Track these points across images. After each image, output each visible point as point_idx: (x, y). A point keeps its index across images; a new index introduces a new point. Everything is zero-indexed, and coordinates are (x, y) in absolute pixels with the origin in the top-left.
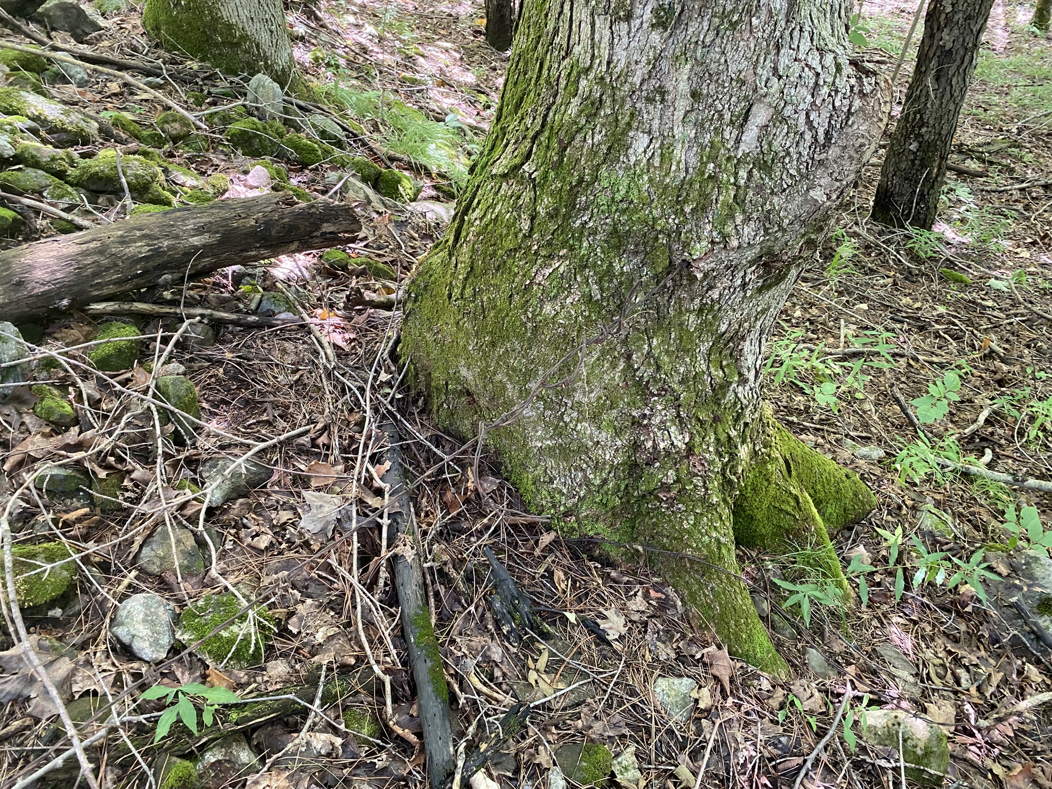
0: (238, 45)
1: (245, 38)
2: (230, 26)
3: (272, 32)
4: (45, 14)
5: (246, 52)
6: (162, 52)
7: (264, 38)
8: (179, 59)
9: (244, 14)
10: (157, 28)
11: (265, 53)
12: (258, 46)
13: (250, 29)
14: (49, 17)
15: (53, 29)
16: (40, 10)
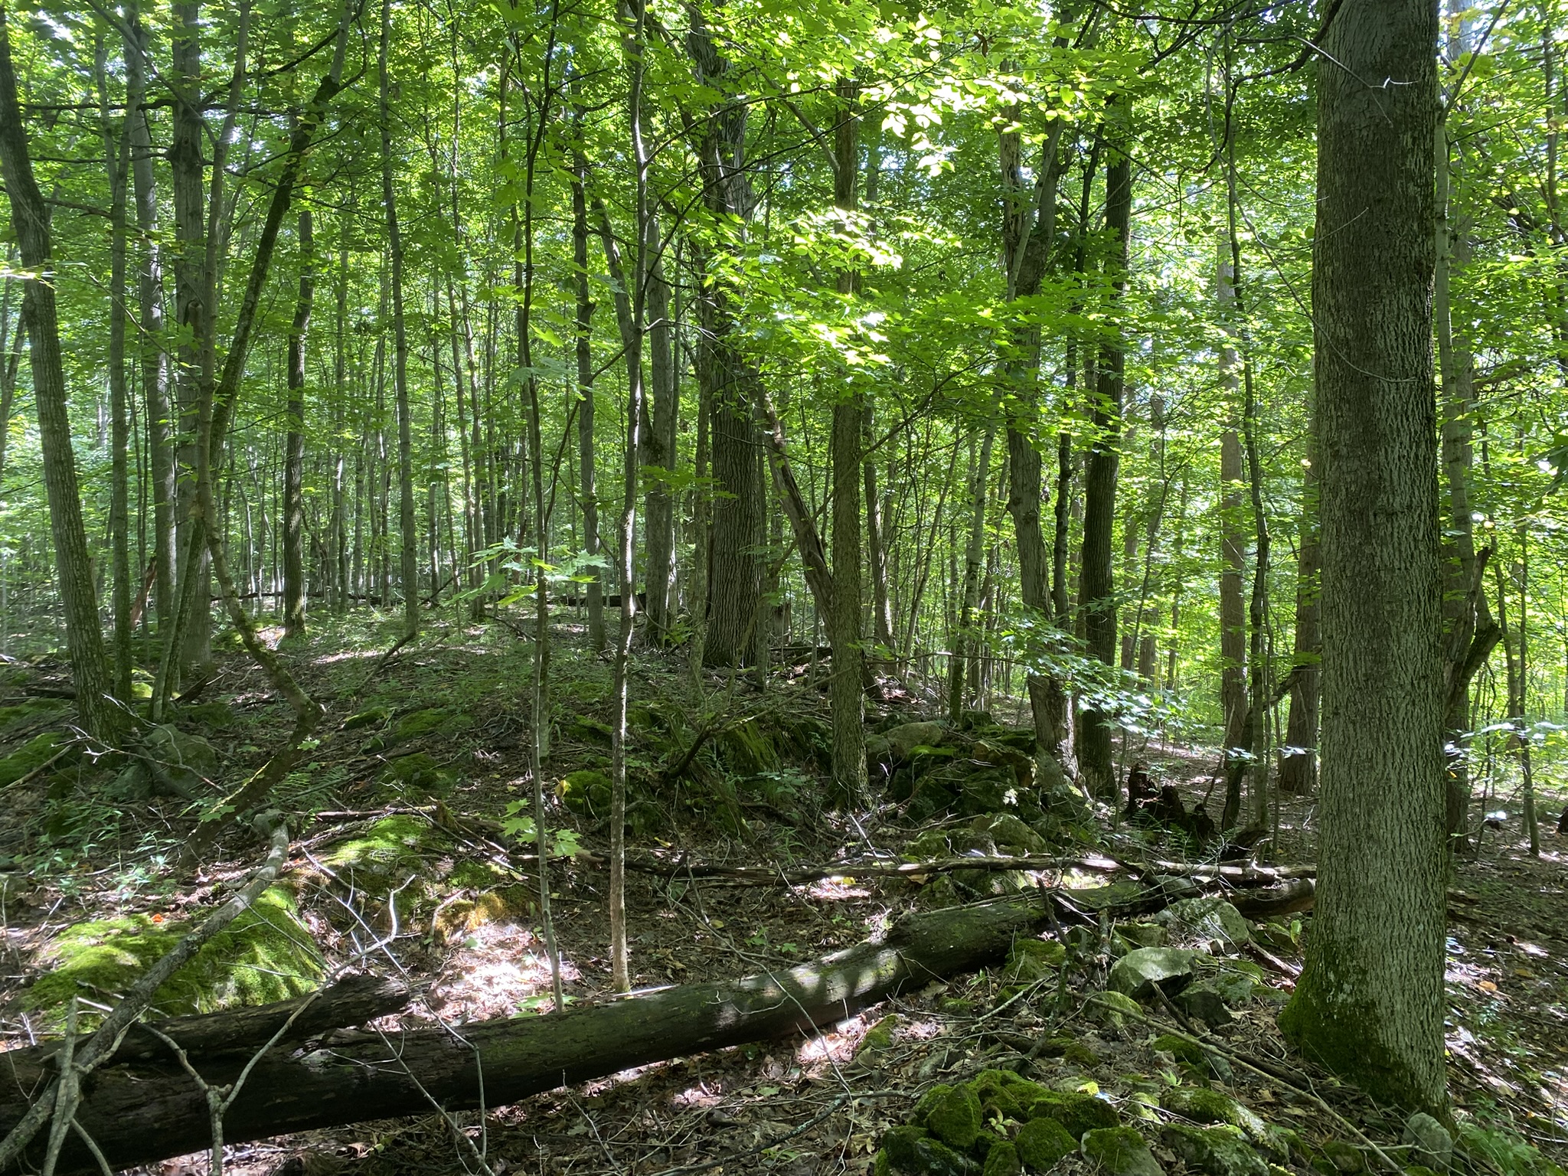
0: (1389, 1071)
1: (1399, 1065)
2: (1384, 1050)
3: (1432, 1064)
4: (1188, 999)
5: (1398, 1080)
6: (1300, 1061)
7: (1422, 1069)
8: (1322, 1072)
9: (1403, 1041)
10: (1298, 1034)
11: (1419, 1084)
12: (1413, 1076)
13: (1408, 1057)
14: (1189, 1003)
15: (1191, 1015)
16: (1182, 994)
